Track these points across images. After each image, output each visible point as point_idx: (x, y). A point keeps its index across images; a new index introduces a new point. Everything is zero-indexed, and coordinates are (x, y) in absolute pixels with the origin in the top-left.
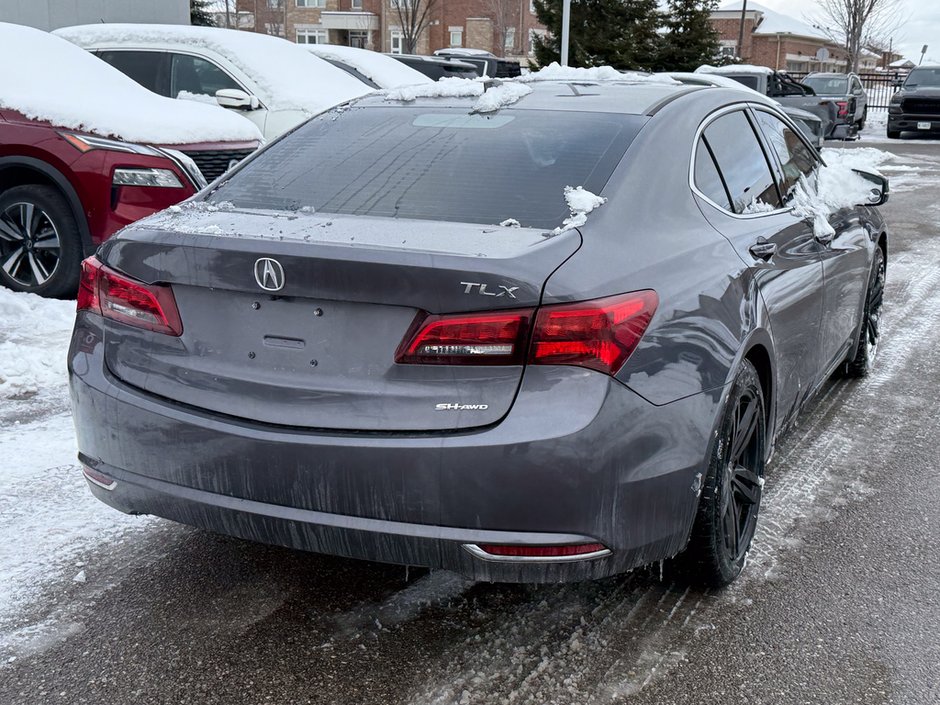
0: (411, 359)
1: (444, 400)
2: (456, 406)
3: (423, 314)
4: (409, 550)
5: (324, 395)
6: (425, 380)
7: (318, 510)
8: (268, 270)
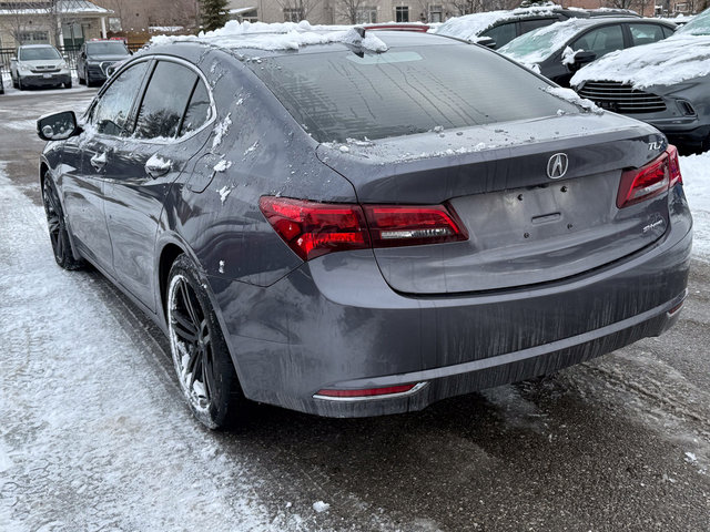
2: (651, 226)
8: (558, 163)
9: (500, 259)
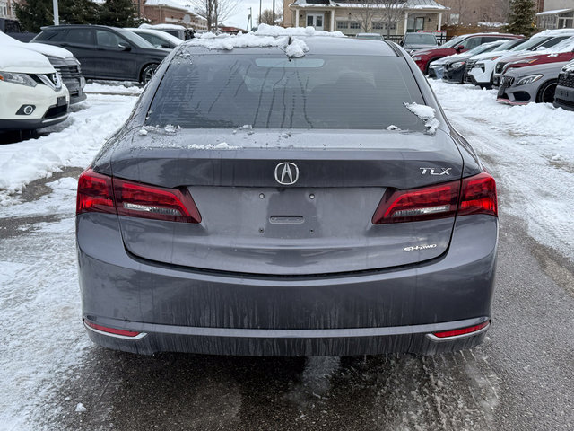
0: (385, 220)
1: (409, 244)
2: (417, 247)
3: (390, 191)
4: (390, 344)
5: (326, 251)
6: (396, 233)
7: (328, 328)
8: (287, 171)
9: (229, 245)
